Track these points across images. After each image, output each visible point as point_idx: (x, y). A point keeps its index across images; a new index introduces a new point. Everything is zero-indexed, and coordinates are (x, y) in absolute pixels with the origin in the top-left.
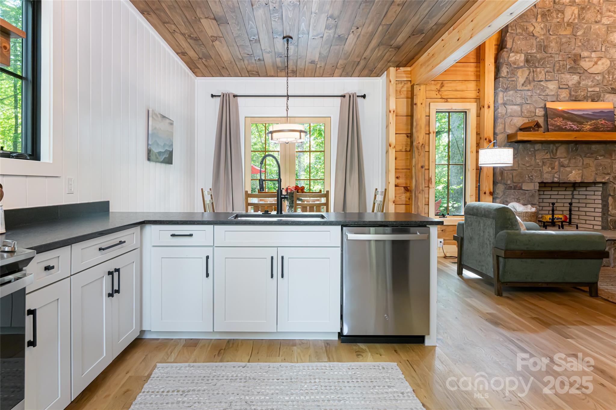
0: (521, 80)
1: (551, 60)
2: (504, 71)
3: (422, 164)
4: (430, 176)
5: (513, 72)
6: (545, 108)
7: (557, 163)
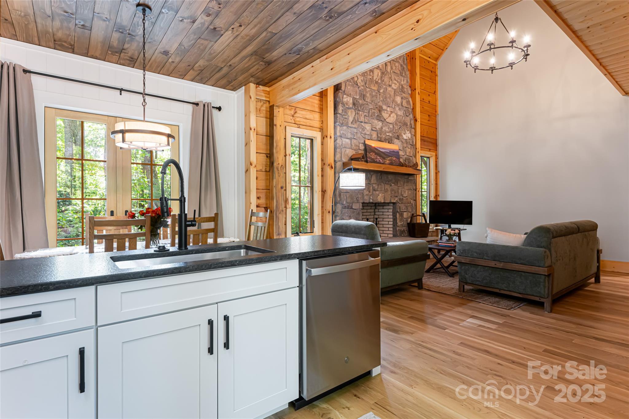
0: (351, 119)
1: (367, 107)
2: (340, 109)
3: (282, 185)
4: (287, 197)
5: (345, 111)
6: (365, 145)
7: (371, 188)
